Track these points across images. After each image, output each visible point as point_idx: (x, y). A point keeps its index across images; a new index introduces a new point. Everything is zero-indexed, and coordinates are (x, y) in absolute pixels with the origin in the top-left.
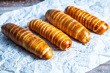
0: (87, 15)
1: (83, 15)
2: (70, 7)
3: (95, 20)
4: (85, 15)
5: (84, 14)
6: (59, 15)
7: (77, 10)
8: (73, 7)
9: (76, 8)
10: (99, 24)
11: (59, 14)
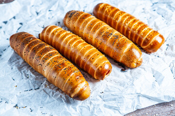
0: (131, 21)
1: (124, 21)
2: (102, 5)
3: (144, 29)
4: (128, 20)
5: (126, 19)
6: (89, 23)
7: (114, 10)
8: (108, 5)
9: (112, 8)
10: (151, 37)
11: (89, 20)
